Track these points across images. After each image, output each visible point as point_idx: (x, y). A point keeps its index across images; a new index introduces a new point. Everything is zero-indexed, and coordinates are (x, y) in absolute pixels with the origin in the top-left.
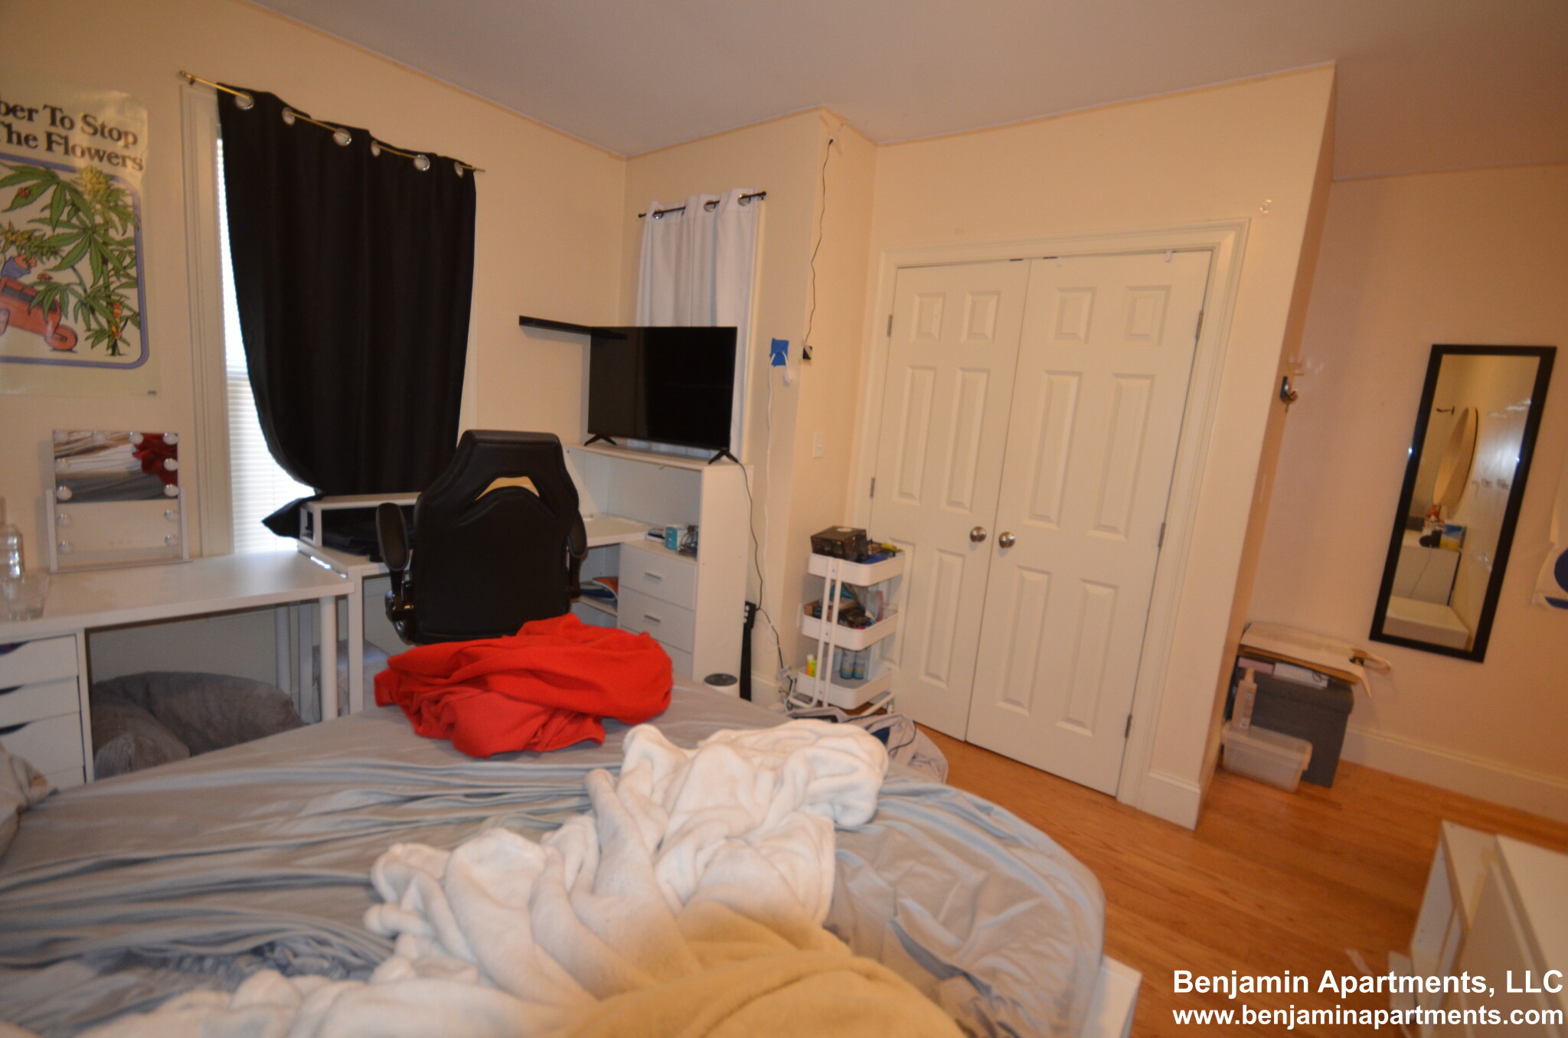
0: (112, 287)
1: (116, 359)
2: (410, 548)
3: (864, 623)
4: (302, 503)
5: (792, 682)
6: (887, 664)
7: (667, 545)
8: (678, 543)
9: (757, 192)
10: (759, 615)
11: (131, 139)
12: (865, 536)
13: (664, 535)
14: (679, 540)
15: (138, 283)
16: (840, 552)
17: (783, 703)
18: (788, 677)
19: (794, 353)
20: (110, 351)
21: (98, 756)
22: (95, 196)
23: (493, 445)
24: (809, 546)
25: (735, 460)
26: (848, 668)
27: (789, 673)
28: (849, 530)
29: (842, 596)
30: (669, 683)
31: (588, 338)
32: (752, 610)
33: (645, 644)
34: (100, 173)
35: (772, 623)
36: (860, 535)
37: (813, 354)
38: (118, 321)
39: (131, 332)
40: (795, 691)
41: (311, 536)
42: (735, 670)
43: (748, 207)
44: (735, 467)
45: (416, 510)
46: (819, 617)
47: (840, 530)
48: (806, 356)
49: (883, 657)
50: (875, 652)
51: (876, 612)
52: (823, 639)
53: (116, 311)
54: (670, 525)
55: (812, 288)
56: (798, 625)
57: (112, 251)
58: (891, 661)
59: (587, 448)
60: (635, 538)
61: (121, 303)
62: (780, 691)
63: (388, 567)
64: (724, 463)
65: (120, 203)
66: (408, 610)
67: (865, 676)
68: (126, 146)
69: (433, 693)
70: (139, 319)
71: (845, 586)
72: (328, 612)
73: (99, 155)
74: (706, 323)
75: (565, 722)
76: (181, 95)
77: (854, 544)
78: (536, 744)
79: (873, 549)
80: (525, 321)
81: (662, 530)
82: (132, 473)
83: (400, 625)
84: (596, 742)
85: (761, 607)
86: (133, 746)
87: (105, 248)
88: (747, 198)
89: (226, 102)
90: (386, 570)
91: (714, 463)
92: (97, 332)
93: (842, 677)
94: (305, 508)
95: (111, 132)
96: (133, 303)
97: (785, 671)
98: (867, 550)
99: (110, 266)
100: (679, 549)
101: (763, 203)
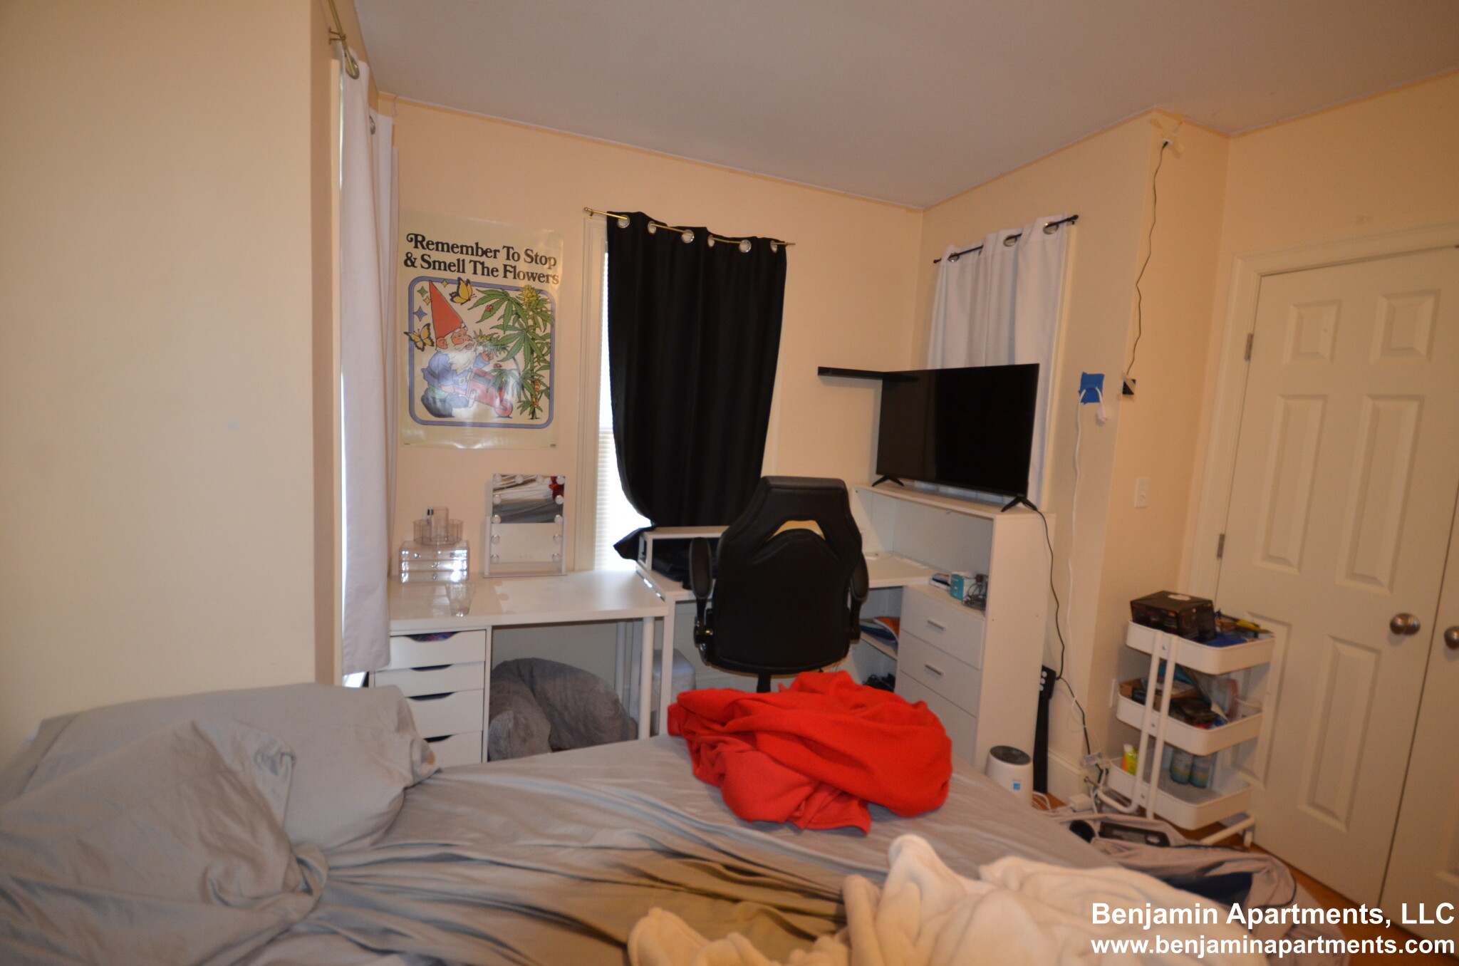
0: (535, 370)
1: (534, 422)
2: (714, 577)
3: (1208, 721)
4: (641, 532)
5: (1102, 773)
6: (1241, 776)
7: (952, 593)
8: (965, 594)
9: (1066, 218)
10: (1059, 685)
11: (552, 262)
12: (1211, 608)
13: (949, 582)
14: (966, 589)
15: (550, 366)
16: (1174, 626)
17: (1089, 796)
18: (1097, 765)
19: (1111, 388)
20: (531, 416)
21: (492, 724)
22: (529, 306)
23: (783, 491)
24: (1127, 613)
25: (1034, 508)
26: (1182, 768)
27: (1098, 761)
28: (1187, 599)
29: (1176, 678)
30: (947, 769)
31: (879, 383)
32: (1050, 679)
33: (921, 716)
34: (533, 289)
35: (1076, 697)
36: (1204, 608)
37: (1136, 389)
38: (537, 393)
39: (543, 402)
40: (1105, 784)
41: (644, 559)
42: (1026, 744)
43: (1055, 235)
44: (1033, 516)
45: (720, 542)
46: (1142, 701)
47: (1172, 597)
48: (1127, 391)
49: (1237, 765)
50: (1225, 759)
51: (1227, 705)
52: (1146, 731)
53: (536, 387)
54: (955, 573)
55: (1138, 313)
56: (1111, 705)
57: (537, 343)
58: (1251, 773)
59: (874, 489)
60: (919, 582)
61: (540, 381)
62: (1085, 781)
63: (696, 596)
64: (1020, 511)
65: (544, 309)
66: (708, 634)
67: (1208, 785)
68: (550, 268)
69: (711, 738)
70: (549, 392)
71: (1179, 668)
72: (649, 628)
73: (532, 276)
74: (1003, 362)
75: (830, 798)
76: (584, 223)
77: (1194, 618)
78: (798, 818)
79: (1222, 625)
80: (823, 371)
81: (948, 576)
82: (547, 500)
83: (703, 646)
84: (861, 832)
85: (1062, 676)
86: (513, 721)
87: (532, 341)
88: (1054, 225)
89: (612, 223)
90: (693, 597)
91: (1008, 511)
92: (524, 402)
93: (1174, 779)
94: (642, 536)
95: (541, 259)
96: (546, 381)
97: (1093, 759)
98: (1214, 625)
99: (535, 355)
100: (965, 599)
101: (1074, 229)
